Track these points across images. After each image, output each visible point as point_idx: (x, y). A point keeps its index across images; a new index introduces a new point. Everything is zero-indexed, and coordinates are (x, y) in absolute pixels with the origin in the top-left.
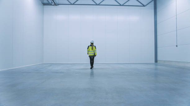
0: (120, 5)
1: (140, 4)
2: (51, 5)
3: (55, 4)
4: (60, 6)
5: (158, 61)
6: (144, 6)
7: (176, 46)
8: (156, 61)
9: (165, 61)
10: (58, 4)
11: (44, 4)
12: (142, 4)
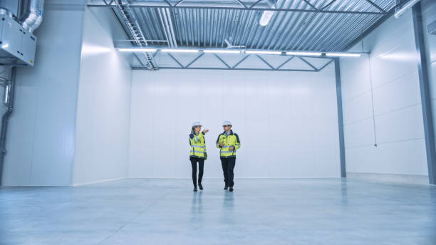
0: (273, 69)
1: (309, 66)
2: (146, 69)
3: (154, 68)
4: (161, 70)
5: (347, 175)
6: (317, 70)
7: (375, 145)
8: (344, 174)
9: (358, 174)
10: (159, 68)
11: (133, 68)
12: (313, 67)
